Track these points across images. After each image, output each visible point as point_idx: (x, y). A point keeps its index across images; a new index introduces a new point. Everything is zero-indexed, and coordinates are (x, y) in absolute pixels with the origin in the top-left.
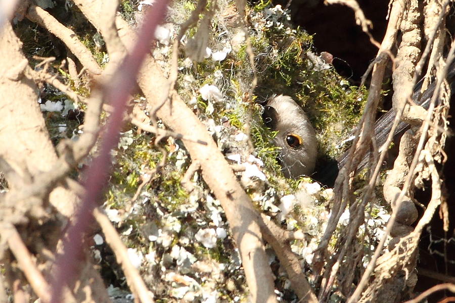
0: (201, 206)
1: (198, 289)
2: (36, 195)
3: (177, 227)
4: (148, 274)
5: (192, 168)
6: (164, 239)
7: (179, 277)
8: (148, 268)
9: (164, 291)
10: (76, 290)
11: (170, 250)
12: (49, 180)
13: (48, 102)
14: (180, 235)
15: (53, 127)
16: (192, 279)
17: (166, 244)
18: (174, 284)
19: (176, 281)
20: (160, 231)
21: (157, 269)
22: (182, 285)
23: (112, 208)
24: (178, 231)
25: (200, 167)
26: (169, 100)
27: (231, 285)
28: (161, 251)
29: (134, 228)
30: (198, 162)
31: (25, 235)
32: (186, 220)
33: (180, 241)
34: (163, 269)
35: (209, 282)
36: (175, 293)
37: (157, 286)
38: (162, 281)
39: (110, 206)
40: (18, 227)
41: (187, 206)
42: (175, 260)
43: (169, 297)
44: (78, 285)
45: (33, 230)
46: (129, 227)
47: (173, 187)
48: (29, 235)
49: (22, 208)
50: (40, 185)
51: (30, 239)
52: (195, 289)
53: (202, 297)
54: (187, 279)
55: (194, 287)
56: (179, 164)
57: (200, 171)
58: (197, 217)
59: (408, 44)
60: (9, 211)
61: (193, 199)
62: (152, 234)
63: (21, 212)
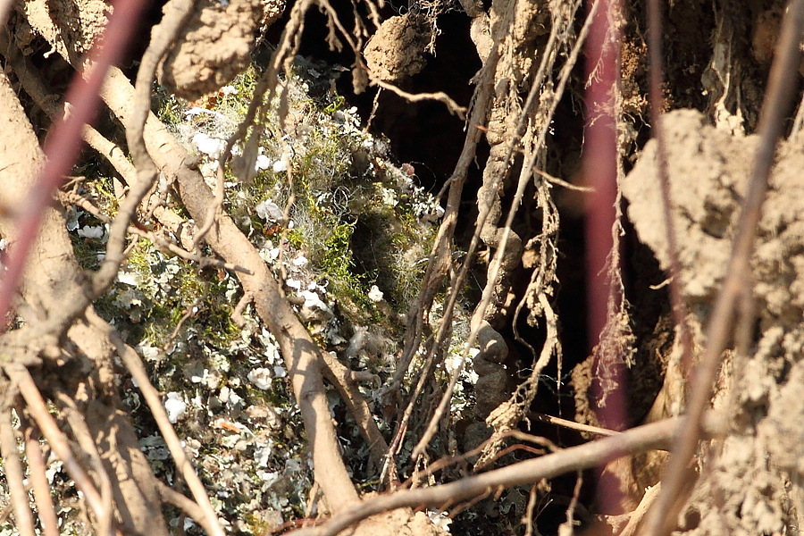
0: (255, 342)
1: (251, 437)
2: (51, 332)
3: (226, 366)
4: (194, 420)
5: (244, 301)
6: (211, 381)
7: (229, 423)
8: (194, 414)
9: (213, 440)
10: (98, 441)
11: (218, 392)
12: (65, 315)
13: (87, 227)
14: (229, 375)
15: (90, 255)
16: (244, 426)
17: (213, 385)
18: (223, 432)
19: (225, 428)
20: (206, 371)
21: (204, 414)
22: (233, 432)
23: (152, 346)
24: (227, 370)
25: (253, 299)
26: (215, 225)
27: (289, 432)
28: (207, 394)
29: (178, 369)
30: (250, 293)
31: (39, 378)
32: (237, 359)
33: (230, 381)
34: (210, 414)
35: (264, 428)
36: (226, 442)
37: (203, 435)
38: (210, 428)
39: (151, 343)
40: (31, 369)
41: (238, 342)
42: (224, 404)
43: (220, 446)
44: (101, 434)
45: (49, 373)
46: (172, 368)
47: (223, 322)
48: (44, 378)
49: (35, 347)
50: (55, 321)
51: (46, 382)
52: (246, 437)
53: (256, 446)
54: (238, 425)
55: (246, 434)
56: (229, 294)
57: (253, 304)
58: (250, 355)
59: (496, 159)
60: (22, 351)
61: (246, 334)
62: (197, 375)
63: (34, 352)
